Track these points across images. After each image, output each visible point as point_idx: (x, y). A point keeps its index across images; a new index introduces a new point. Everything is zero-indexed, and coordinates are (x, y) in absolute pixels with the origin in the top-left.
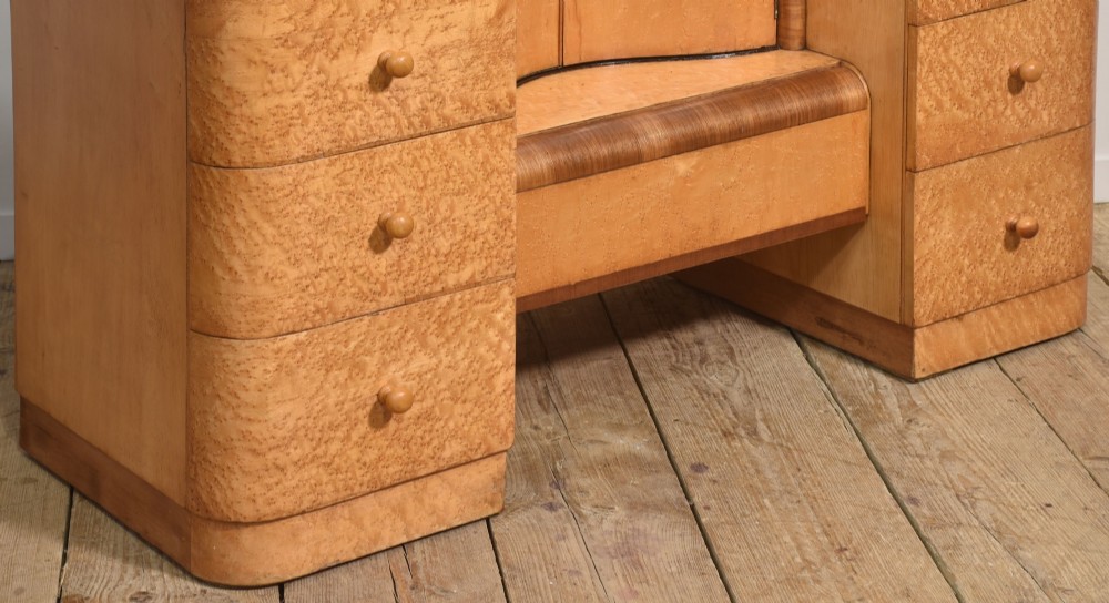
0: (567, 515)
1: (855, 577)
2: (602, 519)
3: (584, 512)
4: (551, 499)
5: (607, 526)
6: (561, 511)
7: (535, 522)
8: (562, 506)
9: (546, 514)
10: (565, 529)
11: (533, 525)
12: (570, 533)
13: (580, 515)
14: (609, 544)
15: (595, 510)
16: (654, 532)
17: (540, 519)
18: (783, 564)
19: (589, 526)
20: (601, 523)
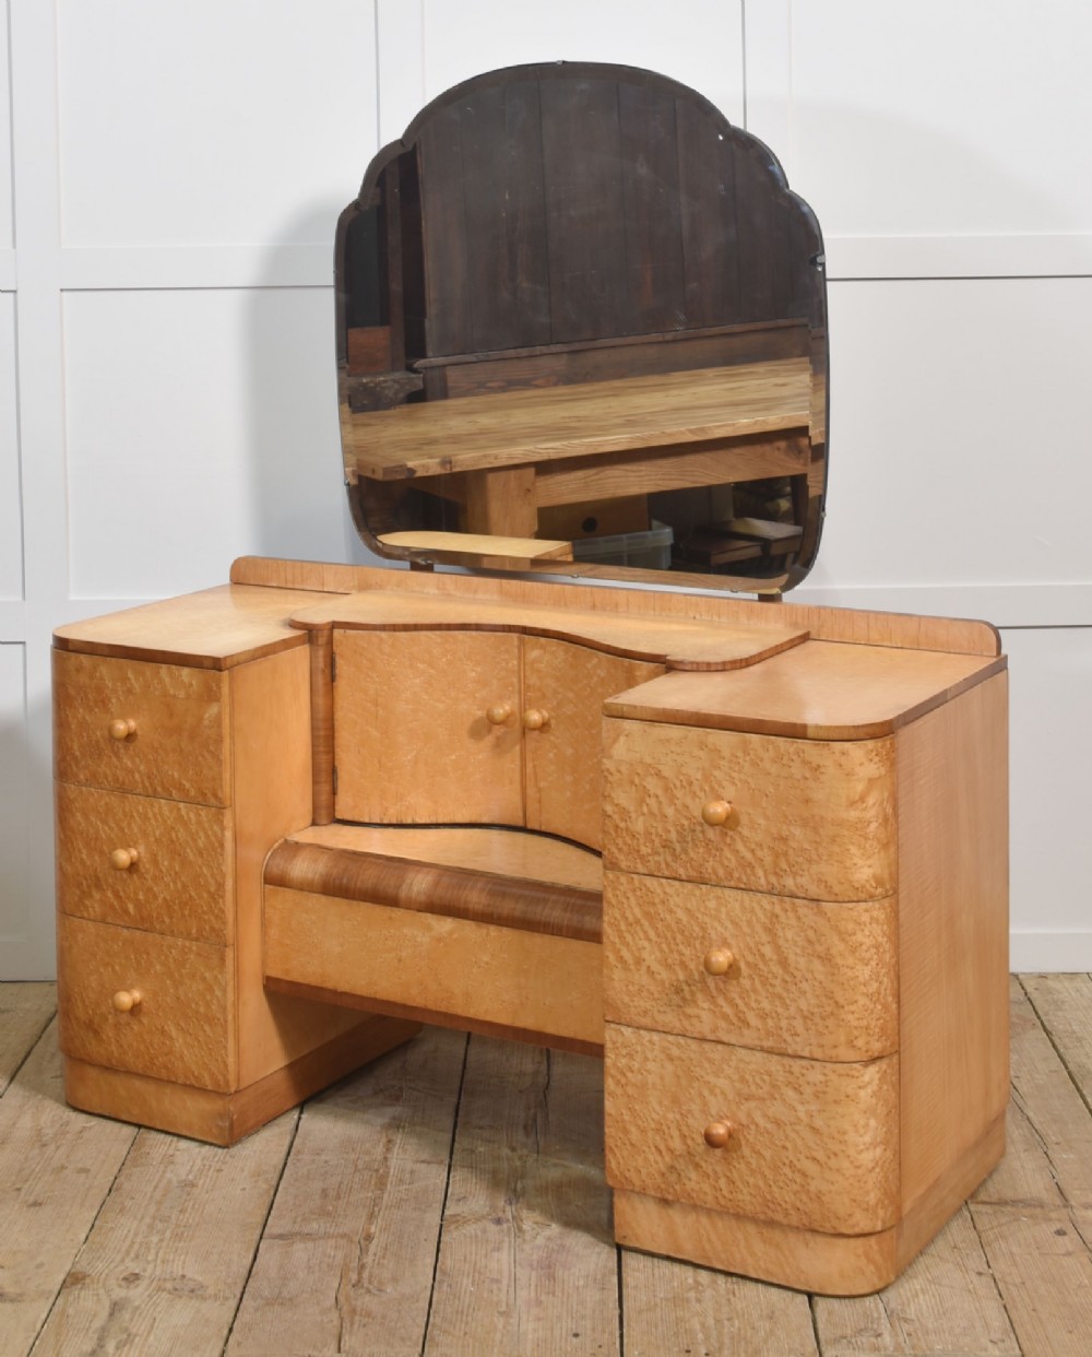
0: (509, 1229)
1: (732, 1299)
2: (538, 1234)
3: (524, 1227)
4: (500, 1214)
5: (540, 1241)
6: (505, 1226)
7: (479, 1233)
8: (508, 1220)
9: (492, 1228)
10: (503, 1241)
11: (476, 1236)
12: (506, 1245)
13: (520, 1229)
14: (535, 1257)
15: (535, 1226)
16: (577, 1249)
17: (484, 1231)
18: (676, 1284)
19: (524, 1240)
20: (535, 1238)
